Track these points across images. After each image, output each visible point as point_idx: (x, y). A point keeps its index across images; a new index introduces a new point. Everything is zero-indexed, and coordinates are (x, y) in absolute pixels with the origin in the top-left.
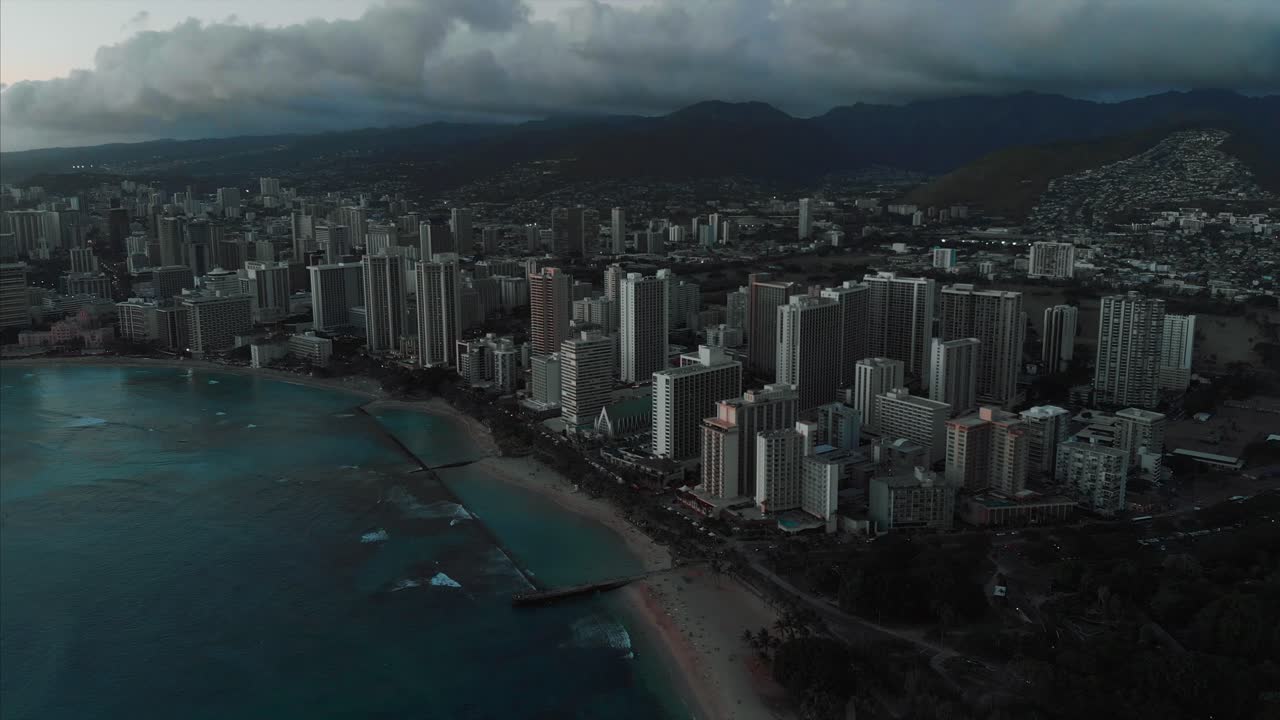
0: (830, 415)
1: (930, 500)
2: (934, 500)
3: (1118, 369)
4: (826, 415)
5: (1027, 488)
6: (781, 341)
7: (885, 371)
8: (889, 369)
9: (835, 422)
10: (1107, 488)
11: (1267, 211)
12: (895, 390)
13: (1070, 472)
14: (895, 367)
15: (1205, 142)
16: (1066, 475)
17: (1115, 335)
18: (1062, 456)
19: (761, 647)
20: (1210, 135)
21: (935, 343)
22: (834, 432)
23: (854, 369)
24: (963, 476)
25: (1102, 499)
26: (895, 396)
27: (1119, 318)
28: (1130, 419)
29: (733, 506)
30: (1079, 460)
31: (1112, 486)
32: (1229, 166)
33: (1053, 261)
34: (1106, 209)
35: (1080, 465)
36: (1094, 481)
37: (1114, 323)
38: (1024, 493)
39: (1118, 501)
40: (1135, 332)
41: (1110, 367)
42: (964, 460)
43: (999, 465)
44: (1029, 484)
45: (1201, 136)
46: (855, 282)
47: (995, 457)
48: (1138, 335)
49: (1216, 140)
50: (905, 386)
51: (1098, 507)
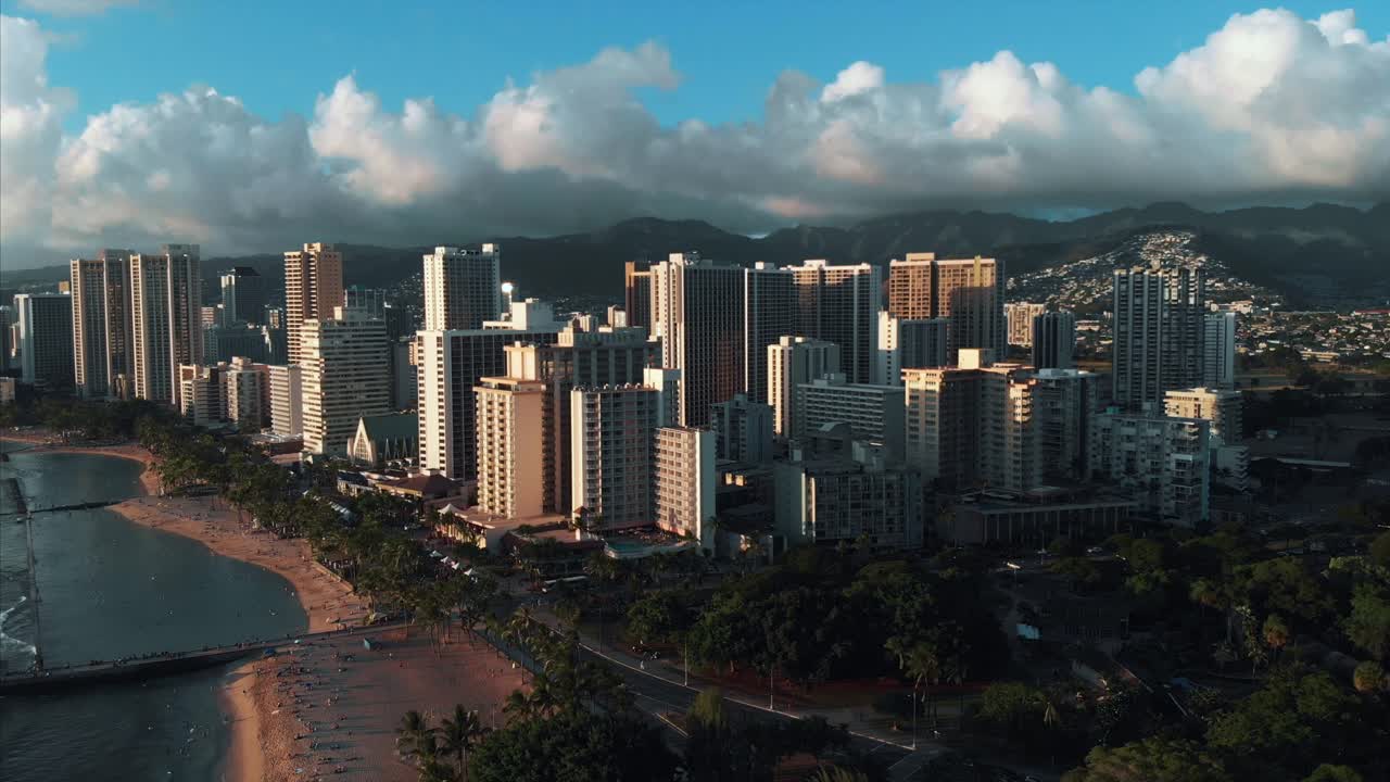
0: (726, 412)
1: (880, 496)
2: (888, 495)
3: (1144, 371)
4: (721, 415)
5: (1045, 483)
6: (657, 320)
7: (811, 356)
8: (817, 351)
9: (734, 421)
10: (1180, 481)
11: (1250, 299)
12: (826, 376)
13: (1114, 462)
14: (825, 349)
15: (1170, 243)
16: (1109, 466)
17: (1138, 321)
18: (1100, 435)
19: (445, 752)
20: (1175, 235)
21: (883, 317)
22: (733, 439)
23: (766, 354)
24: (937, 465)
25: (1173, 502)
26: (825, 382)
27: (1142, 296)
28: (1190, 399)
29: (528, 527)
30: (1129, 438)
31: (1188, 477)
32: (1200, 261)
33: (1024, 327)
34: (1073, 303)
35: (1131, 446)
36: (1158, 471)
37: (1134, 305)
38: (1040, 490)
39: (1198, 504)
40: (1166, 315)
41: (1133, 369)
42: (937, 435)
43: (997, 444)
44: (1048, 478)
45: (1164, 237)
46: (772, 265)
47: (989, 430)
48: (1169, 319)
49: (1182, 241)
50: (841, 371)
51: (1166, 517)
